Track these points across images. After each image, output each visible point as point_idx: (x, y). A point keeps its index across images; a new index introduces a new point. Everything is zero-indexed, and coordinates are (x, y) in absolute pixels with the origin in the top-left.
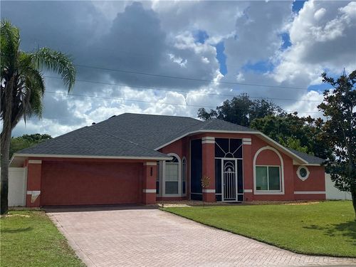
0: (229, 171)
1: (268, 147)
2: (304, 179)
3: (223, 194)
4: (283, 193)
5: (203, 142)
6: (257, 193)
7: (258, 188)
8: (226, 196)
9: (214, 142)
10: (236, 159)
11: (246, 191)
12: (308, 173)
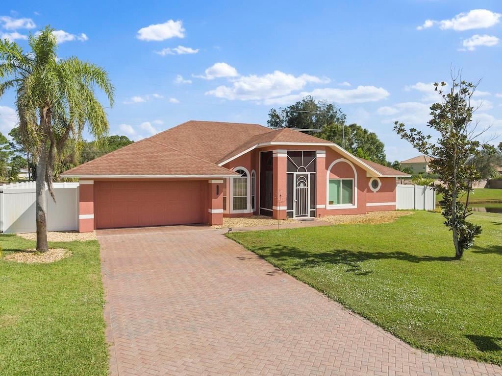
0: (302, 186)
1: (342, 160)
2: (375, 190)
3: (294, 211)
4: (355, 207)
5: (274, 156)
6: (329, 207)
7: (331, 203)
8: (297, 212)
9: (286, 155)
10: (309, 173)
11: (318, 206)
12: (380, 184)
